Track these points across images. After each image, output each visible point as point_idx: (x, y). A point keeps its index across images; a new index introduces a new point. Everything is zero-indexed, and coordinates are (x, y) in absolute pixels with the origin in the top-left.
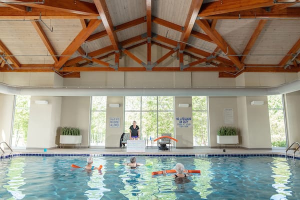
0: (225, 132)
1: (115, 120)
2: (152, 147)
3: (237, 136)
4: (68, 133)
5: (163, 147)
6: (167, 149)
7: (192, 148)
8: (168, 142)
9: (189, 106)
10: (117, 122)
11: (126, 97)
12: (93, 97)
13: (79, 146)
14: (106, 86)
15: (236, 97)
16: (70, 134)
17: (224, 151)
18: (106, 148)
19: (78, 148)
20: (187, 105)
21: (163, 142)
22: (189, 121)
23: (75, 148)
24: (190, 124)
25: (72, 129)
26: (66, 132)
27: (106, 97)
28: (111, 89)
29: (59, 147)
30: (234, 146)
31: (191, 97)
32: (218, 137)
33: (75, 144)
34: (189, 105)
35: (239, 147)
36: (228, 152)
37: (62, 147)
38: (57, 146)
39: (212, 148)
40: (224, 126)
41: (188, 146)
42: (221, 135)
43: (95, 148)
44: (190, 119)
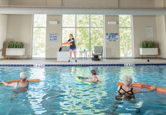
0: (147, 45)
1: (54, 35)
2: (85, 58)
3: (157, 48)
4: (13, 46)
5: (96, 58)
6: (99, 60)
7: (119, 58)
8: (100, 54)
9: (117, 24)
10: (56, 37)
11: (63, 15)
12: (35, 15)
13: (23, 57)
14: (46, 5)
15: (155, 16)
16: (15, 47)
17: (148, 61)
18: (46, 59)
19: (22, 59)
20: (115, 23)
21: (96, 54)
22: (117, 36)
23: (19, 59)
24: (117, 39)
25: (17, 43)
26: (11, 45)
27: (46, 15)
28: (52, 8)
29: (5, 59)
30: (154, 57)
31: (118, 16)
32: (141, 49)
33: (19, 56)
34: (117, 22)
35: (158, 58)
36: (152, 61)
37: (8, 59)
38: (3, 57)
39: (135, 58)
40: (146, 40)
41: (116, 57)
42: (143, 47)
43: (37, 59)
44: (117, 34)
